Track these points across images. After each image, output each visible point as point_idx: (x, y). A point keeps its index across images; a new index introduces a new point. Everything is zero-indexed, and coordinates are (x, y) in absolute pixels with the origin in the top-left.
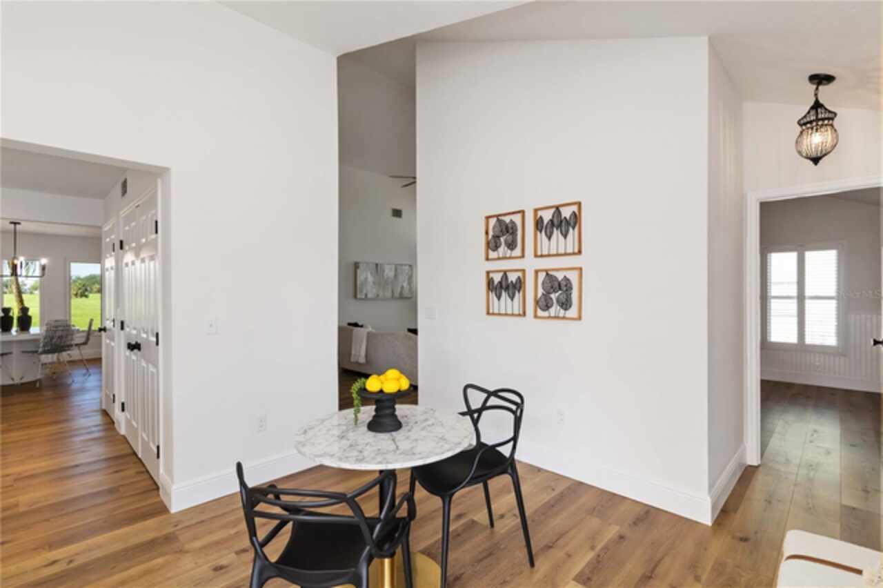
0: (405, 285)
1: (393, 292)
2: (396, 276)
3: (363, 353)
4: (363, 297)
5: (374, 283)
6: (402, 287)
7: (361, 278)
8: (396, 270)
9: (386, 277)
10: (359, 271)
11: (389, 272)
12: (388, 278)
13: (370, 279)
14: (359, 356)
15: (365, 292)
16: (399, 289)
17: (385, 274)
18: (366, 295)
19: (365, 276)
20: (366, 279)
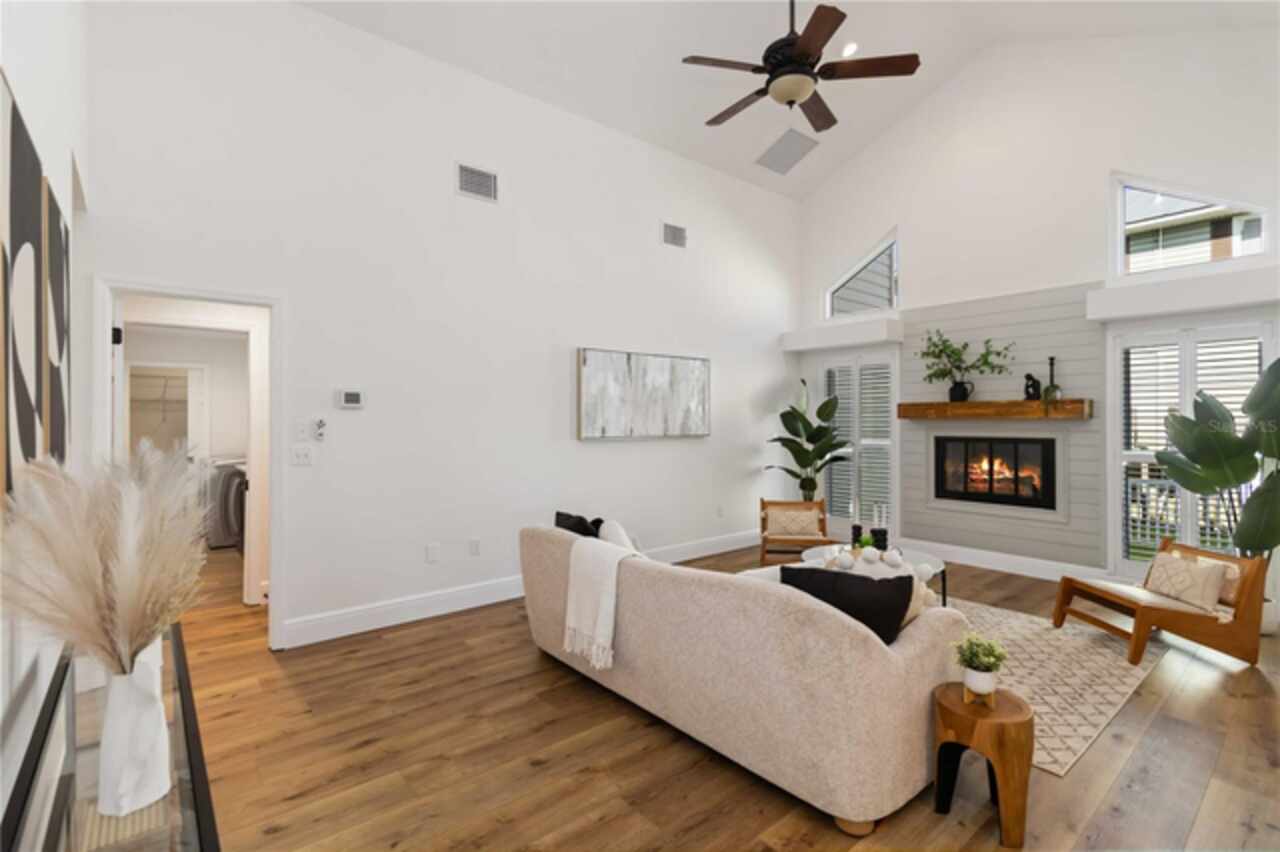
0: (693, 406)
1: (666, 421)
2: (672, 384)
3: (604, 634)
4: (598, 434)
5: (623, 400)
6: (688, 411)
7: (590, 388)
8: (673, 368)
9: (650, 387)
10: (585, 370)
11: (657, 376)
12: (655, 389)
13: (614, 389)
14: (591, 641)
15: (600, 423)
16: (680, 415)
17: (649, 380)
18: (603, 431)
19: (602, 380)
20: (603, 389)
